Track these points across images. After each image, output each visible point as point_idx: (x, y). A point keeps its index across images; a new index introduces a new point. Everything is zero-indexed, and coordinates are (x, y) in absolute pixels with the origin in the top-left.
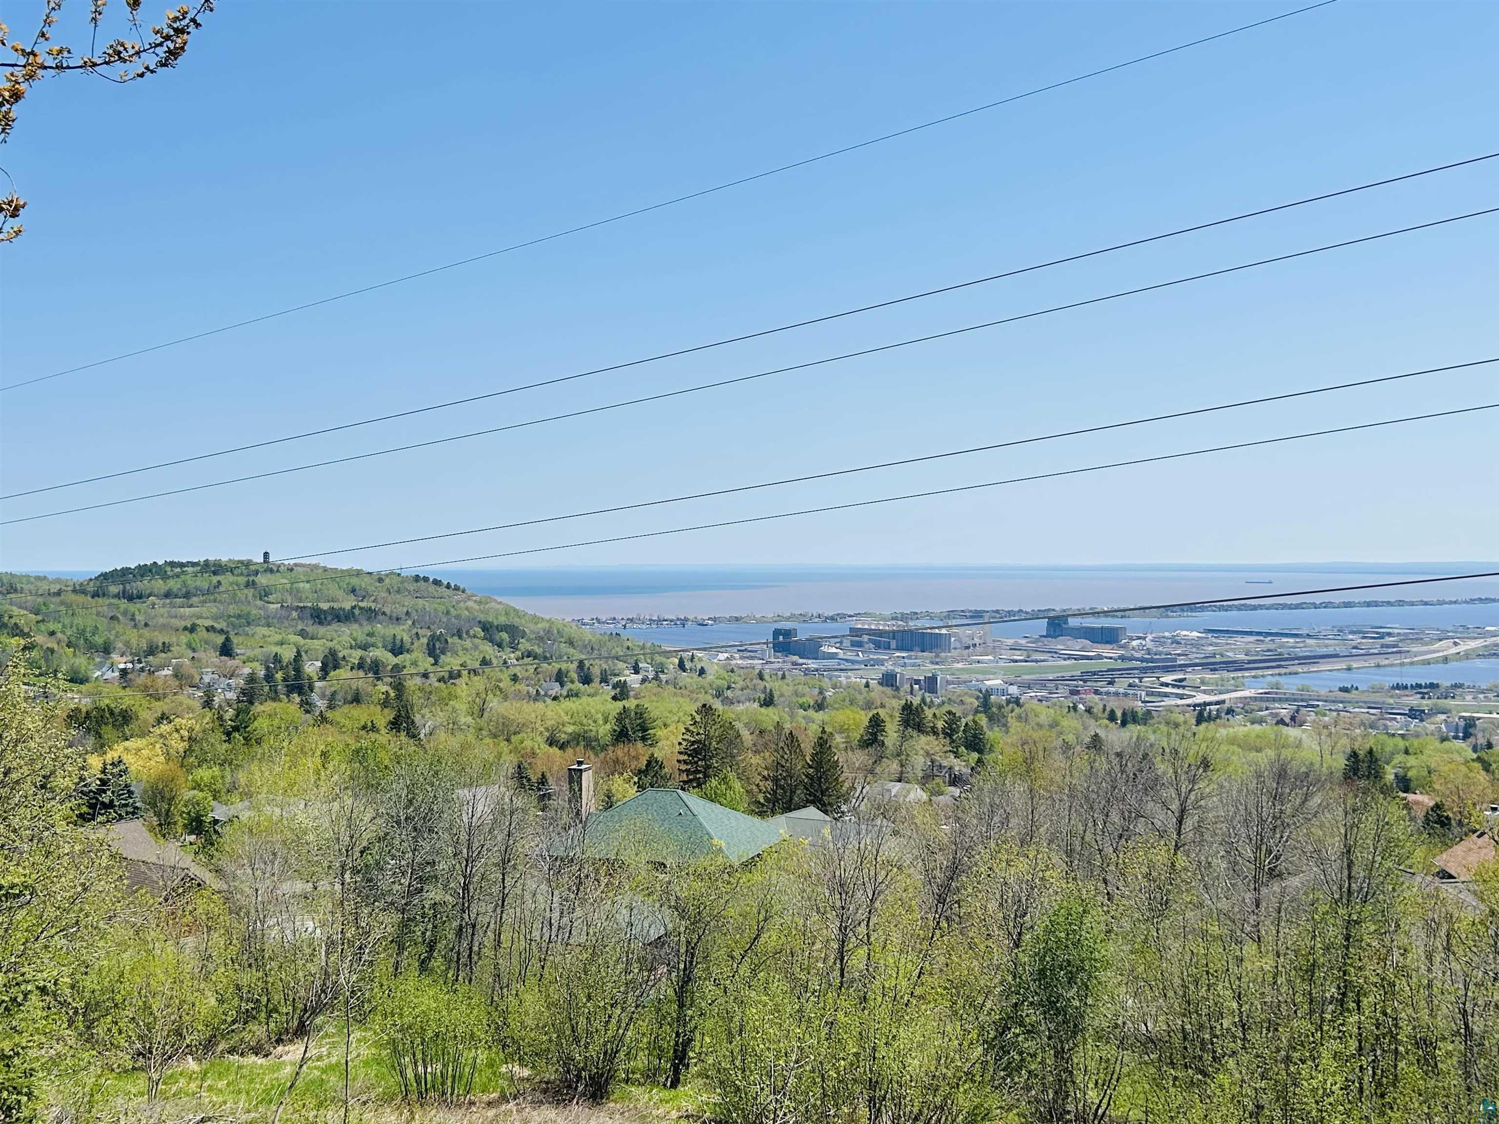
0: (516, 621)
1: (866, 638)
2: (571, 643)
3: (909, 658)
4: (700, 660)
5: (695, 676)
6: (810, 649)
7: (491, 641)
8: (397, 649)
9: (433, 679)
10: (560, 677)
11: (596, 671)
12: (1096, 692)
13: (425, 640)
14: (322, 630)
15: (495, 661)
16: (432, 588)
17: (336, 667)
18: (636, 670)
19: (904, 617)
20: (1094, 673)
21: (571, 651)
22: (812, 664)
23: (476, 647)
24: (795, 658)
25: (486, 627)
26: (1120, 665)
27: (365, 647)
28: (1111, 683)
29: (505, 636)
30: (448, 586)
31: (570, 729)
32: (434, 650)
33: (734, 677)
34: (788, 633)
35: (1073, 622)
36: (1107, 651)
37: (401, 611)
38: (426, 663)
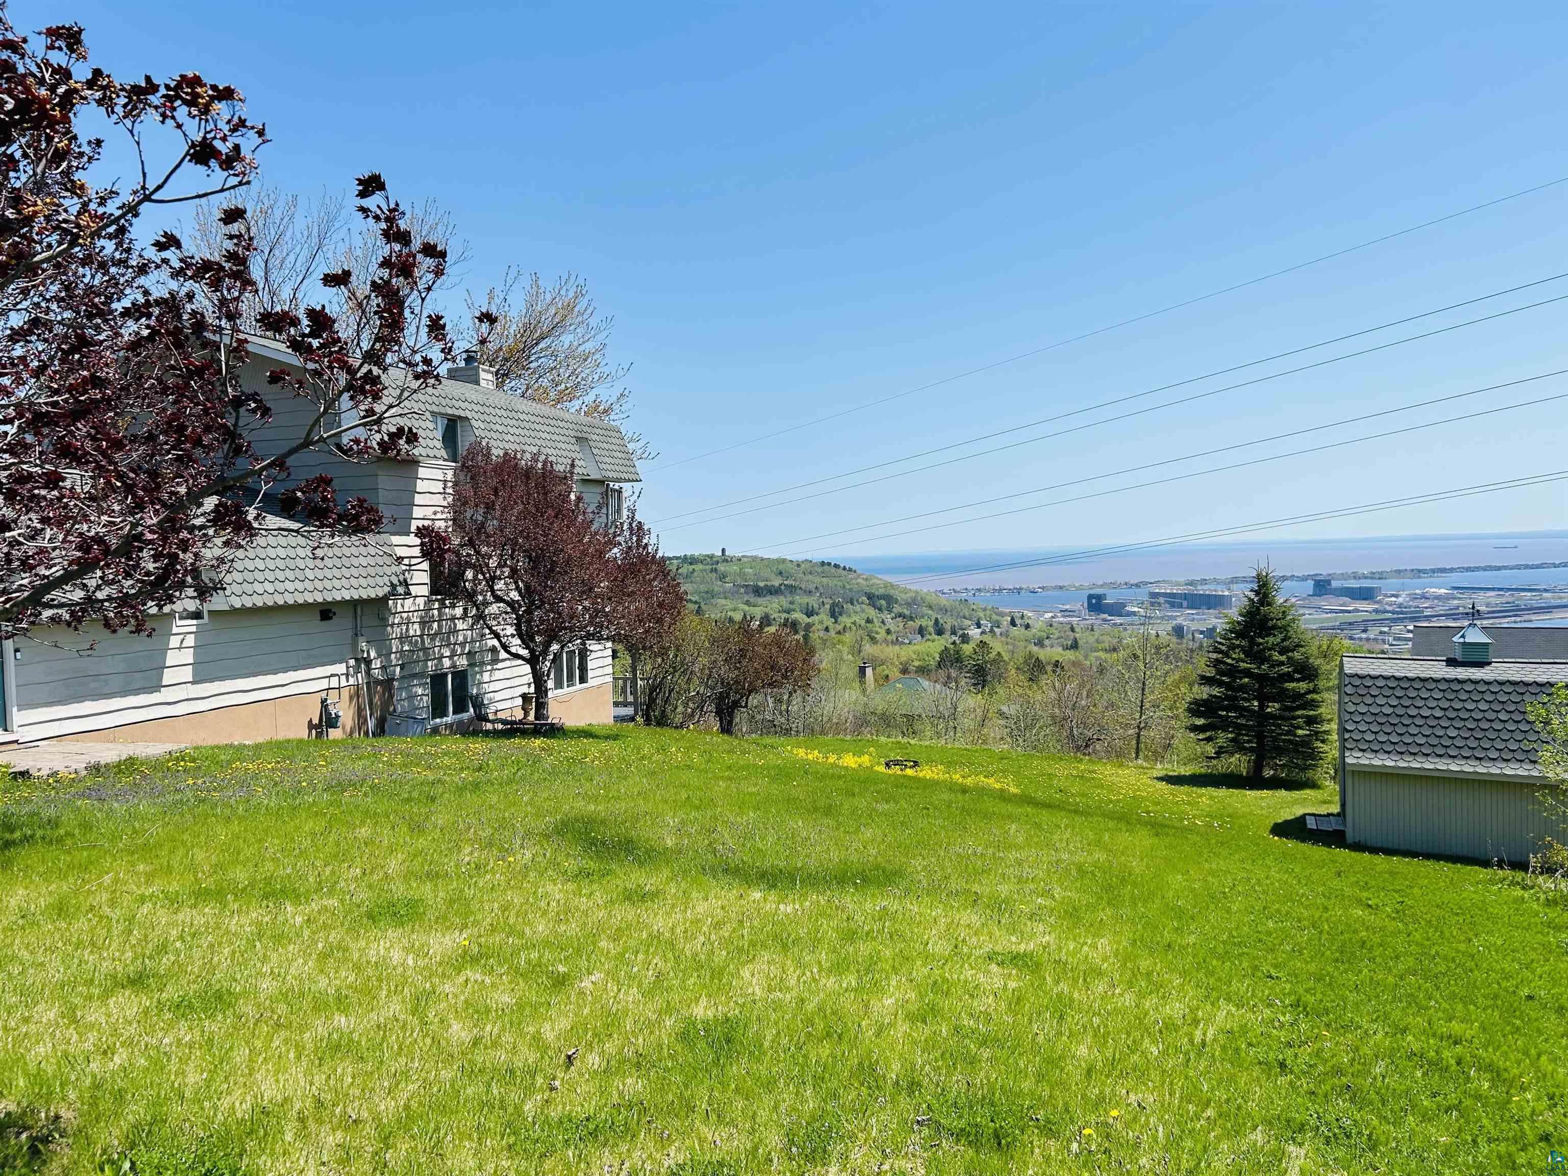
0: (892, 592)
1: (1161, 600)
2: (931, 607)
3: (1197, 614)
4: (1029, 618)
5: (1023, 629)
6: (1117, 609)
7: (874, 606)
8: (810, 613)
9: (832, 633)
10: (921, 631)
11: (948, 627)
12: (1351, 638)
13: (828, 606)
14: (760, 600)
15: (875, 620)
16: (833, 570)
17: (769, 625)
18: (979, 626)
19: (1191, 583)
20: (1350, 624)
21: (930, 612)
22: (1118, 620)
23: (863, 611)
24: (1106, 616)
25: (870, 597)
26: (1374, 616)
27: (788, 612)
28: (1365, 631)
29: (883, 602)
30: (844, 568)
31: (917, 663)
32: (835, 613)
33: (1052, 630)
34: (1099, 597)
35: (1335, 584)
36: (1366, 606)
37: (812, 587)
38: (829, 622)
